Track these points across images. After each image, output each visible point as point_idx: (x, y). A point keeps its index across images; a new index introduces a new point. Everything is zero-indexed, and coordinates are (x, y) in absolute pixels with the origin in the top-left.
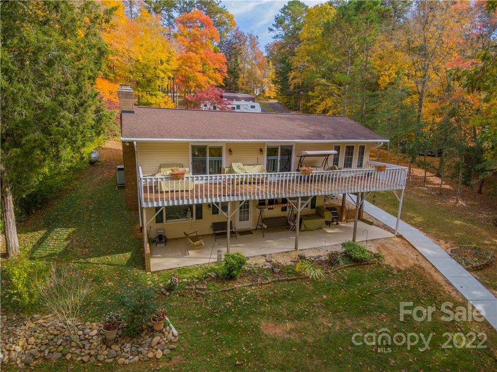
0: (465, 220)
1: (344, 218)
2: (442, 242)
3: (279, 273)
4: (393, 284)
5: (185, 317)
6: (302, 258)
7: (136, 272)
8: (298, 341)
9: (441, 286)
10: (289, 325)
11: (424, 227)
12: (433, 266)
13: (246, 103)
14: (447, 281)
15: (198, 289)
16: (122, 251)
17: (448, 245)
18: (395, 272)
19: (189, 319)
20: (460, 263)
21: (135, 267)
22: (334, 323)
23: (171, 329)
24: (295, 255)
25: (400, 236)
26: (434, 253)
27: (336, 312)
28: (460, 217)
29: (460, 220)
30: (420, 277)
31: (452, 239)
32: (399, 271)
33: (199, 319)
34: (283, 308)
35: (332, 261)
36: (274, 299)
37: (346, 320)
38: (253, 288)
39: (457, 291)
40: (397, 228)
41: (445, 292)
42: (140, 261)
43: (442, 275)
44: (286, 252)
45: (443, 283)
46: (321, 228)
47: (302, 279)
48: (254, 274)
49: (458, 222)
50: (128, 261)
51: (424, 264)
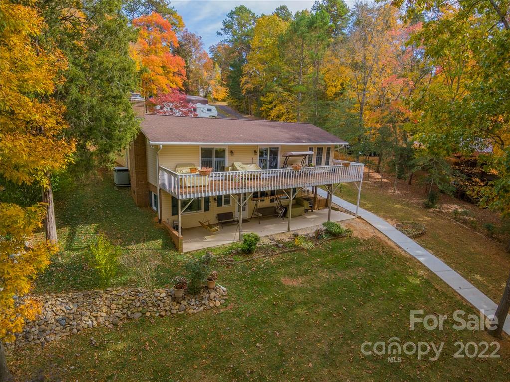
0: (402, 205)
1: (316, 207)
2: (389, 220)
3: (282, 247)
4: (362, 249)
5: (226, 280)
6: (296, 235)
7: (172, 254)
8: (309, 288)
9: (394, 248)
10: (301, 280)
11: (375, 210)
12: (386, 236)
13: (203, 106)
14: (397, 245)
15: (228, 261)
16: (153, 238)
17: (394, 222)
18: (362, 241)
19: (230, 281)
20: (404, 233)
21: (170, 250)
22: (330, 275)
23: (220, 287)
24: (290, 234)
25: (360, 217)
26: (386, 228)
27: (329, 269)
28: (399, 203)
29: (399, 205)
30: (379, 244)
31: (396, 217)
32: (364, 240)
33: (236, 280)
34: (293, 269)
35: (318, 236)
36: (284, 264)
37: (337, 273)
38: (267, 258)
39: (405, 251)
40: (357, 212)
41: (397, 252)
42: (173, 244)
43: (393, 241)
44: (282, 233)
45: (395, 247)
46: (301, 215)
47: (299, 250)
48: (265, 249)
49: (398, 206)
50: (162, 246)
51: (380, 235)
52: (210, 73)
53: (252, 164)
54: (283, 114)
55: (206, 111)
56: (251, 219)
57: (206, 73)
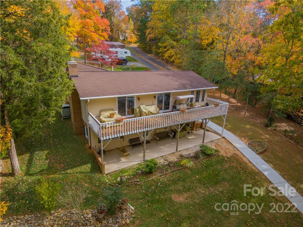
0: (251, 125)
1: (195, 129)
2: (243, 139)
3: (173, 166)
4: (227, 166)
5: (134, 199)
6: (181, 156)
7: (97, 176)
8: (192, 203)
9: (247, 164)
10: (186, 195)
11: (233, 130)
12: (242, 153)
13: (121, 50)
14: (249, 161)
15: (135, 181)
16: (85, 164)
17: (246, 140)
18: (226, 159)
19: (136, 200)
20: (254, 151)
21: (96, 173)
22: (205, 190)
23: (129, 207)
24: (178, 154)
25: (224, 138)
26: (241, 146)
27: (204, 184)
28: (248, 123)
29: (248, 125)
30: (237, 160)
31: (247, 136)
32: (228, 158)
33: (141, 199)
34: (179, 186)
35: (196, 157)
36: (174, 182)
37: (210, 188)
38: (162, 177)
39: (255, 166)
40: (222, 134)
41: (249, 167)
42: (98, 168)
43: (247, 158)
44: (173, 153)
45: (248, 162)
46: (185, 136)
47: (184, 168)
48: (162, 169)
49: (248, 126)
50: (91, 169)
51: (238, 153)
52: (126, 25)
53: (153, 105)
54: (173, 56)
55: (124, 53)
56: (152, 140)
57: (124, 25)
